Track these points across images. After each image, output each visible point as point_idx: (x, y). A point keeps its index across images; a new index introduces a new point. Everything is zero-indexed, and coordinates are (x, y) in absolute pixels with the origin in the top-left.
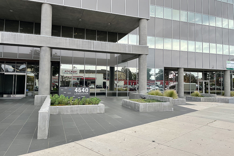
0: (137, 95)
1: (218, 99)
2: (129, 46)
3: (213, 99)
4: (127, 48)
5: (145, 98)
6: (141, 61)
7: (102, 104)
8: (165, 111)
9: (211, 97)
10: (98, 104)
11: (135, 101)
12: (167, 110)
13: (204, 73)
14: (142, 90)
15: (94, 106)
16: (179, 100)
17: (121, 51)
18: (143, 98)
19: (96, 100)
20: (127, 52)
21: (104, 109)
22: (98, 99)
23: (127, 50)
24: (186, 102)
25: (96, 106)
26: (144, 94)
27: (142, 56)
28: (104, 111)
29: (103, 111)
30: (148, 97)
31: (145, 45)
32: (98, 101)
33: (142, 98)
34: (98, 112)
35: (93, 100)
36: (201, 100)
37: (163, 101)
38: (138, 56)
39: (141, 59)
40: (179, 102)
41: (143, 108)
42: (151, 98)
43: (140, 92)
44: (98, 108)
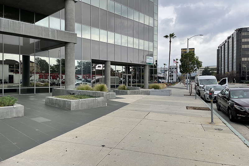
0: (63, 91)
1: (141, 91)
2: (53, 30)
3: (137, 91)
4: (50, 33)
5: (73, 94)
6: (69, 50)
7: (20, 105)
8: (99, 107)
9: (135, 89)
10: (13, 105)
11: (64, 98)
12: (101, 106)
13: (127, 66)
14: (70, 85)
15: (7, 109)
16: (109, 94)
17: (42, 35)
18: (72, 94)
19: (10, 100)
20: (50, 38)
21: (23, 112)
22: (12, 99)
23: (50, 36)
24: (116, 96)
25: (10, 108)
26: (72, 89)
27: (69, 45)
28: (23, 114)
29: (21, 114)
30: (78, 92)
31: (73, 32)
32: (13, 101)
33: (70, 94)
34: (15, 115)
35: (4, 100)
36: (128, 93)
37: (96, 96)
38: (65, 44)
39: (68, 48)
40: (110, 96)
41: (74, 106)
42: (82, 94)
43: (67, 87)
44: (14, 110)
